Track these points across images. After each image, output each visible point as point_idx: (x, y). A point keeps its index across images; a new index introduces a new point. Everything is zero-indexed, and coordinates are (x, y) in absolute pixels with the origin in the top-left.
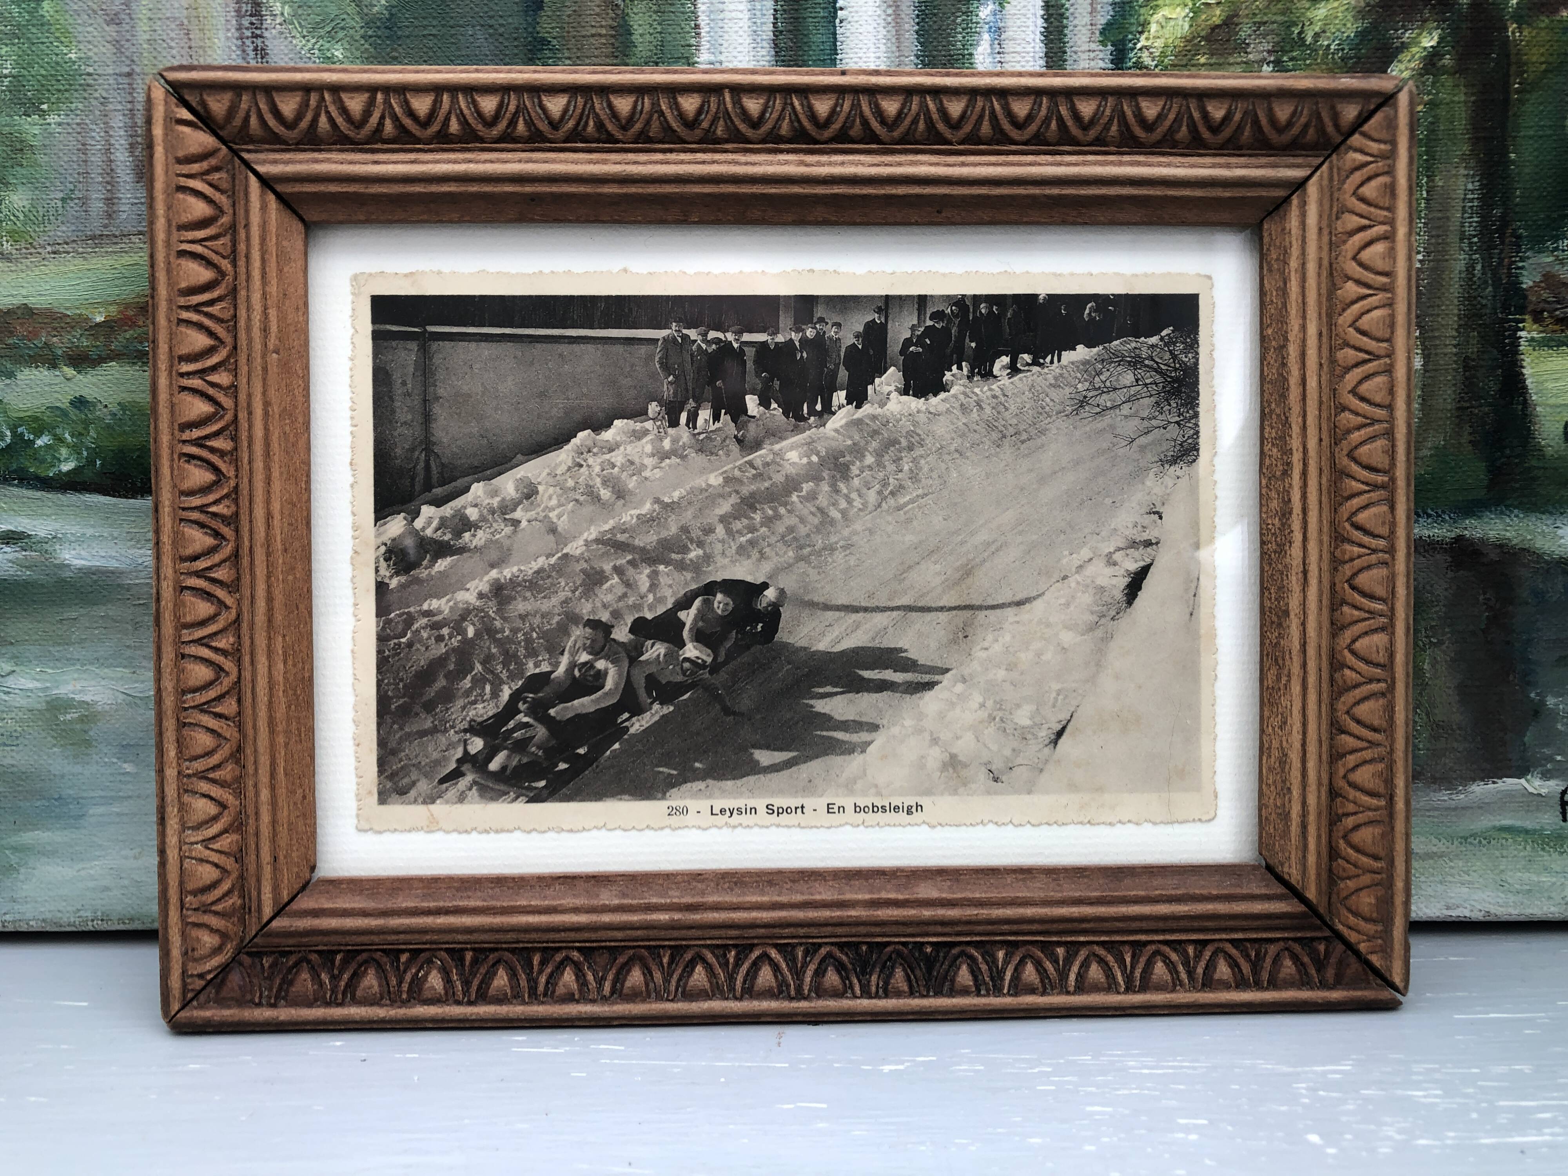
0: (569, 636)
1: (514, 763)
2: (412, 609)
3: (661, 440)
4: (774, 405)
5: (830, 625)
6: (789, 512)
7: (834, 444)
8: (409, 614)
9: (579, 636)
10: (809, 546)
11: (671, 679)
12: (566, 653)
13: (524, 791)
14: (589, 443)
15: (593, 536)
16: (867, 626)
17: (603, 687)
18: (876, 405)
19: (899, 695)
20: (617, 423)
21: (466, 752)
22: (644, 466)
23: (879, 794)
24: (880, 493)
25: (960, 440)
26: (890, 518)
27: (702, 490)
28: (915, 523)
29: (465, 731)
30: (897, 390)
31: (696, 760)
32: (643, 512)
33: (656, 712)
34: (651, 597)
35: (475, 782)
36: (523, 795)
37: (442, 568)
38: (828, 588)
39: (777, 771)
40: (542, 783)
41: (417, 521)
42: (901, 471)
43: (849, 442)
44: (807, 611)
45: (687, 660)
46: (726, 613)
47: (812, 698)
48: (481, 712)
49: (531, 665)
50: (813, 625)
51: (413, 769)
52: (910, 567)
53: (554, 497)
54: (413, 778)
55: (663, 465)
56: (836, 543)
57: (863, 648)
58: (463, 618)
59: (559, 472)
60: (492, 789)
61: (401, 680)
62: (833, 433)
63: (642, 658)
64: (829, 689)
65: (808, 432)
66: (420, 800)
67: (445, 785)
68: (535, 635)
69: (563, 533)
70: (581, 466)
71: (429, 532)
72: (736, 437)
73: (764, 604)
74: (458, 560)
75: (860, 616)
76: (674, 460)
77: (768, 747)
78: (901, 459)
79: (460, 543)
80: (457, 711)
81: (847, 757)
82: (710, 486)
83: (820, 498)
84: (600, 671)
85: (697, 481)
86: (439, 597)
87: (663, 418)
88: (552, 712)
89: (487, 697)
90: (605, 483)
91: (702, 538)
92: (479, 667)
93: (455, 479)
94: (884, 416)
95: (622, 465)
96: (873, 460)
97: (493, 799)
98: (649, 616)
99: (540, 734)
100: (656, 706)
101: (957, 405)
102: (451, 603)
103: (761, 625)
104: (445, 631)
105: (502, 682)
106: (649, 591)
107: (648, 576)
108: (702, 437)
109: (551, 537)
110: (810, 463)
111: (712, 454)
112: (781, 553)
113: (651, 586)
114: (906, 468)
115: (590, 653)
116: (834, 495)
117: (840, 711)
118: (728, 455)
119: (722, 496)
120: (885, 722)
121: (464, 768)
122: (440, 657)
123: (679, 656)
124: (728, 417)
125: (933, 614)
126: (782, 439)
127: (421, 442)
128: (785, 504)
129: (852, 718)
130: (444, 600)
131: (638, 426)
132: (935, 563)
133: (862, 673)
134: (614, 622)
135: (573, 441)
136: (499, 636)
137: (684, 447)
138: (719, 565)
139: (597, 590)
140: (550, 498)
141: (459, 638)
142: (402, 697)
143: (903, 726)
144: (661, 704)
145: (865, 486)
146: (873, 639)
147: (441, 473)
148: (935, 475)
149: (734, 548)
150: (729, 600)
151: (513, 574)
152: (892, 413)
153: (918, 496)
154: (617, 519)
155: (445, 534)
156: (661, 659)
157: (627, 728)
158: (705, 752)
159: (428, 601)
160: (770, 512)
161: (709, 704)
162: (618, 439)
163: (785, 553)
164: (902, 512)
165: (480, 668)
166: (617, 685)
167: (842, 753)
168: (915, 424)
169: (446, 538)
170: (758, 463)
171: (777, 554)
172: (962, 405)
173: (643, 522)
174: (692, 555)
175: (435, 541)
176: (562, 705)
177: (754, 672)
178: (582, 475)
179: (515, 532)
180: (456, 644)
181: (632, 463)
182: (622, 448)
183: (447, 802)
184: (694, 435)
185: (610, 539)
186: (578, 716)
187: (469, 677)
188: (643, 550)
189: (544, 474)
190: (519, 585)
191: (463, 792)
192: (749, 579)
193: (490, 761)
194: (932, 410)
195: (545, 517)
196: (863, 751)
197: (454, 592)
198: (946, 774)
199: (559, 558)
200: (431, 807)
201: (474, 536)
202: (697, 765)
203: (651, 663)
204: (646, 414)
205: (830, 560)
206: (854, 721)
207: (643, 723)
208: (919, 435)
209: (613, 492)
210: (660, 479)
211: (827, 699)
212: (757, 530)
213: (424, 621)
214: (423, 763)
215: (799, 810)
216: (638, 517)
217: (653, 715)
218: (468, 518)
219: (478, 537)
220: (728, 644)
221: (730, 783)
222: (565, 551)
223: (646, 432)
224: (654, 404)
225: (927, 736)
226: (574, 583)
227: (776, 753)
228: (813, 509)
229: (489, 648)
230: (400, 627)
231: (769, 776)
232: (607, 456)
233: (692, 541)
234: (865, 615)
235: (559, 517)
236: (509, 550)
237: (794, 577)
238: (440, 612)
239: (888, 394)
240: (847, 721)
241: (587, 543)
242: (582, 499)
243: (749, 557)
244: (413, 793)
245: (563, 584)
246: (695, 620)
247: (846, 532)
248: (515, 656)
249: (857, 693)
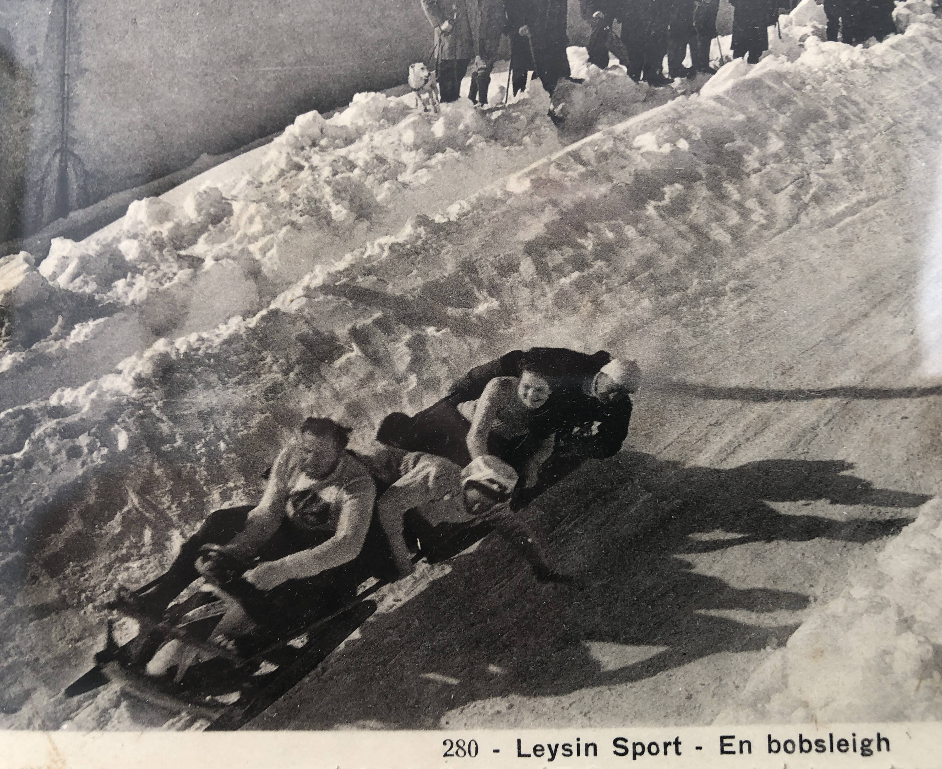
0: (278, 447)
1: (189, 662)
2: (33, 405)
3: (430, 122)
4: (613, 61)
5: (717, 424)
6: (642, 233)
7: (715, 120)
8: (27, 413)
9: (293, 447)
10: (677, 289)
11: (448, 518)
12: (273, 475)
13: (203, 710)
14: (315, 131)
15: (318, 281)
16: (782, 425)
17: (332, 533)
18: (783, 58)
19: (839, 543)
20: (359, 98)
21: (111, 642)
22: (401, 166)
23: (812, 719)
24: (794, 198)
25: (925, 111)
26: (814, 241)
27: (495, 202)
28: (857, 248)
29: (111, 606)
30: (817, 32)
31: (490, 661)
32: (400, 240)
33: (423, 576)
34: (413, 380)
35: (124, 694)
36: (202, 717)
37: (81, 339)
38: (711, 360)
39: (633, 679)
40: (234, 697)
41: (44, 263)
42: (829, 161)
43: (740, 117)
44: (676, 400)
45: (473, 484)
46: (538, 405)
47: (689, 551)
48: (137, 574)
49: (216, 496)
50: (688, 423)
51: (27, 671)
52: (852, 322)
53: (258, 219)
54: (27, 684)
55: (433, 162)
56: (724, 283)
57: (776, 463)
58: (111, 419)
59: (265, 179)
60: (151, 705)
61: (12, 521)
62: (713, 103)
63: (399, 483)
64: (719, 535)
65: (670, 103)
66: (37, 722)
67: (76, 699)
68: (222, 445)
69: (269, 275)
70: (300, 168)
71: (62, 281)
72: (551, 113)
73: (602, 389)
74: (106, 325)
75: (768, 407)
76: (451, 154)
77: (615, 638)
78: (827, 142)
79: (109, 297)
80: (99, 572)
81: (754, 655)
82: (509, 194)
83: (694, 208)
84: (327, 505)
85: (488, 188)
86: (74, 386)
87: (433, 87)
88: (249, 575)
89: (146, 549)
90: (338, 194)
91: (498, 281)
92: (134, 500)
93: (102, 196)
94: (798, 74)
95: (367, 163)
96: (781, 144)
97: (153, 724)
98: (411, 411)
99: (230, 612)
100: (422, 566)
101: (918, 53)
102: (93, 395)
103: (597, 424)
104: (83, 440)
105: (170, 525)
106: (411, 369)
107: (409, 345)
108: (495, 115)
109: (251, 284)
110: (675, 152)
111: (512, 142)
112: (630, 302)
113: (413, 361)
114: (838, 156)
115: (311, 476)
116: (718, 204)
117: (739, 573)
118: (538, 143)
119: (529, 210)
120: (818, 591)
121: (107, 670)
122: (75, 484)
123: (460, 478)
124: (538, 83)
125: (895, 401)
126: (627, 114)
127: (55, 140)
128: (635, 221)
129: (761, 586)
130: (82, 390)
131: (393, 101)
132: (895, 314)
133: (775, 506)
134: (351, 422)
135: (290, 129)
136: (167, 447)
137: (466, 134)
138: (525, 323)
139: (324, 369)
140: (251, 221)
141: (105, 451)
142: (12, 550)
143: (850, 598)
144: (431, 561)
145: (770, 187)
146: (793, 446)
147: (83, 188)
148: (886, 167)
149: (550, 295)
150: (542, 383)
151: (190, 346)
152: (809, 69)
153: (859, 203)
154: (357, 252)
155: (86, 283)
156: (430, 484)
157: (373, 605)
158: (505, 646)
159: (58, 392)
160: (610, 235)
161: (511, 561)
162: (360, 123)
163: (637, 302)
164: (834, 230)
165: (136, 501)
166: (356, 528)
167: (745, 648)
168: (850, 85)
169: (88, 290)
170: (589, 154)
171: (623, 305)
172: (926, 54)
173: (400, 257)
174: (481, 309)
175: (71, 295)
176: (265, 565)
177: (587, 506)
178: (301, 182)
179: (194, 277)
180: (100, 461)
181: (382, 160)
182: (366, 138)
183: (80, 727)
184: (483, 113)
185: (346, 285)
186: (291, 582)
187: (118, 517)
188: (400, 301)
189: (243, 183)
190: (199, 363)
191: (105, 711)
192: (576, 346)
193: (150, 658)
194: (876, 62)
195: (243, 250)
196: (782, 644)
197: (97, 377)
198: (928, 682)
199: (263, 318)
200: (55, 735)
201: (131, 285)
202: (493, 669)
203: (414, 490)
204: (405, 80)
205: (714, 312)
206: (763, 591)
207: (401, 595)
208: (857, 104)
209: (351, 209)
210: (429, 185)
211: (717, 553)
212: (589, 266)
213: (51, 424)
214: (42, 661)
215: (671, 749)
216: (392, 247)
217: (416, 581)
218: (122, 257)
219: (136, 287)
220: (543, 457)
221: (549, 701)
222: (272, 306)
223: (405, 111)
224: (418, 66)
225: (891, 614)
226: (287, 358)
227: (629, 649)
228: (683, 228)
229: (151, 469)
230: (14, 434)
231: (620, 688)
232: (343, 152)
233: (480, 285)
234: (777, 405)
235: (264, 251)
236: (184, 306)
237: (653, 342)
238: (75, 409)
239: (803, 39)
240: (751, 591)
241: (309, 293)
242: (301, 220)
243: (575, 310)
244: (26, 711)
245: (269, 360)
246: (487, 418)
247: (740, 265)
248: (191, 481)
249: (769, 540)
